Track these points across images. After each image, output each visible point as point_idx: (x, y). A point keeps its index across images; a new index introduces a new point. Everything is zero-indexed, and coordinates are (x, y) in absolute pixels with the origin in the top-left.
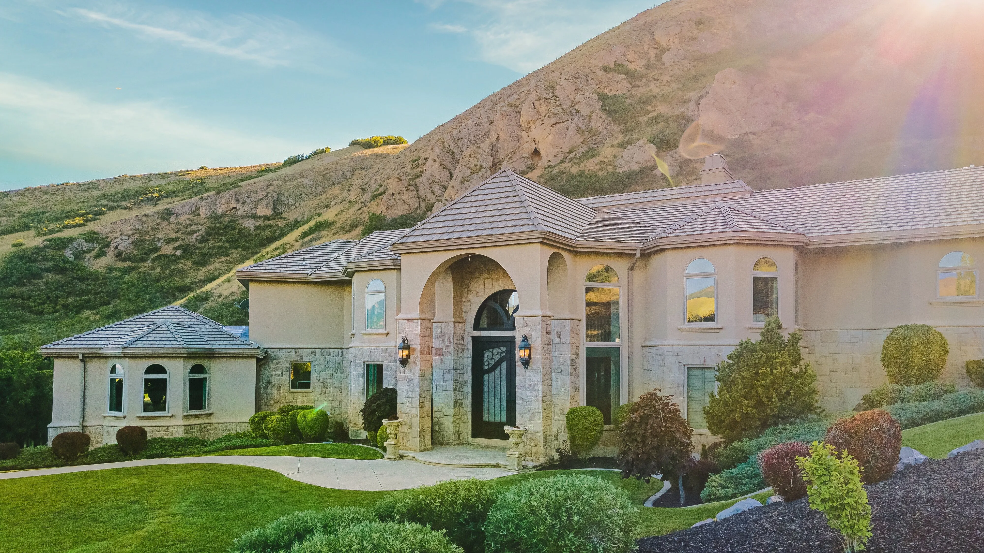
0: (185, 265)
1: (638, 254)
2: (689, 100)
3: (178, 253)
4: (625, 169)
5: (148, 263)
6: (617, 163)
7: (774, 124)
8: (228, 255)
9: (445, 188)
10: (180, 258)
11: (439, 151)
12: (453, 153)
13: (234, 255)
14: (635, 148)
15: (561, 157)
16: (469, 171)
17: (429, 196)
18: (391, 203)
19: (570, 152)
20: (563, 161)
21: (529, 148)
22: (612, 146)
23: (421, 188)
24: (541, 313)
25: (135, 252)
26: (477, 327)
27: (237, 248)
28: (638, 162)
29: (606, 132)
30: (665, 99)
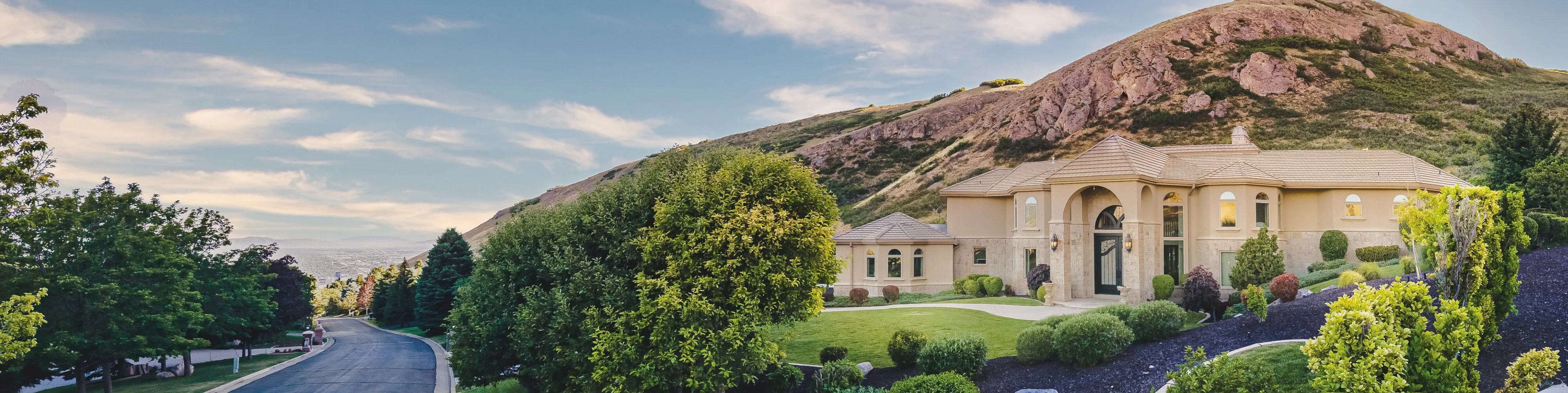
0: (861, 174)
1: (1194, 187)
2: (1233, 69)
3: (856, 166)
4: (1189, 110)
5: (836, 174)
6: (1183, 106)
7: (1289, 90)
8: (892, 167)
9: (1056, 119)
10: (857, 170)
11: (1052, 93)
12: (1062, 94)
13: (897, 167)
14: (1196, 97)
15: (1142, 99)
16: (1074, 107)
17: (1044, 123)
18: (1016, 129)
19: (1149, 96)
20: (1144, 102)
21: (1118, 92)
22: (1180, 94)
23: (1038, 118)
24: (1137, 221)
25: (827, 167)
26: (1097, 227)
27: (899, 162)
28: (1198, 107)
29: (1175, 84)
30: (1217, 66)
